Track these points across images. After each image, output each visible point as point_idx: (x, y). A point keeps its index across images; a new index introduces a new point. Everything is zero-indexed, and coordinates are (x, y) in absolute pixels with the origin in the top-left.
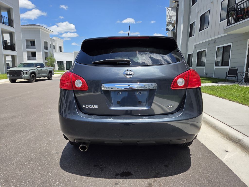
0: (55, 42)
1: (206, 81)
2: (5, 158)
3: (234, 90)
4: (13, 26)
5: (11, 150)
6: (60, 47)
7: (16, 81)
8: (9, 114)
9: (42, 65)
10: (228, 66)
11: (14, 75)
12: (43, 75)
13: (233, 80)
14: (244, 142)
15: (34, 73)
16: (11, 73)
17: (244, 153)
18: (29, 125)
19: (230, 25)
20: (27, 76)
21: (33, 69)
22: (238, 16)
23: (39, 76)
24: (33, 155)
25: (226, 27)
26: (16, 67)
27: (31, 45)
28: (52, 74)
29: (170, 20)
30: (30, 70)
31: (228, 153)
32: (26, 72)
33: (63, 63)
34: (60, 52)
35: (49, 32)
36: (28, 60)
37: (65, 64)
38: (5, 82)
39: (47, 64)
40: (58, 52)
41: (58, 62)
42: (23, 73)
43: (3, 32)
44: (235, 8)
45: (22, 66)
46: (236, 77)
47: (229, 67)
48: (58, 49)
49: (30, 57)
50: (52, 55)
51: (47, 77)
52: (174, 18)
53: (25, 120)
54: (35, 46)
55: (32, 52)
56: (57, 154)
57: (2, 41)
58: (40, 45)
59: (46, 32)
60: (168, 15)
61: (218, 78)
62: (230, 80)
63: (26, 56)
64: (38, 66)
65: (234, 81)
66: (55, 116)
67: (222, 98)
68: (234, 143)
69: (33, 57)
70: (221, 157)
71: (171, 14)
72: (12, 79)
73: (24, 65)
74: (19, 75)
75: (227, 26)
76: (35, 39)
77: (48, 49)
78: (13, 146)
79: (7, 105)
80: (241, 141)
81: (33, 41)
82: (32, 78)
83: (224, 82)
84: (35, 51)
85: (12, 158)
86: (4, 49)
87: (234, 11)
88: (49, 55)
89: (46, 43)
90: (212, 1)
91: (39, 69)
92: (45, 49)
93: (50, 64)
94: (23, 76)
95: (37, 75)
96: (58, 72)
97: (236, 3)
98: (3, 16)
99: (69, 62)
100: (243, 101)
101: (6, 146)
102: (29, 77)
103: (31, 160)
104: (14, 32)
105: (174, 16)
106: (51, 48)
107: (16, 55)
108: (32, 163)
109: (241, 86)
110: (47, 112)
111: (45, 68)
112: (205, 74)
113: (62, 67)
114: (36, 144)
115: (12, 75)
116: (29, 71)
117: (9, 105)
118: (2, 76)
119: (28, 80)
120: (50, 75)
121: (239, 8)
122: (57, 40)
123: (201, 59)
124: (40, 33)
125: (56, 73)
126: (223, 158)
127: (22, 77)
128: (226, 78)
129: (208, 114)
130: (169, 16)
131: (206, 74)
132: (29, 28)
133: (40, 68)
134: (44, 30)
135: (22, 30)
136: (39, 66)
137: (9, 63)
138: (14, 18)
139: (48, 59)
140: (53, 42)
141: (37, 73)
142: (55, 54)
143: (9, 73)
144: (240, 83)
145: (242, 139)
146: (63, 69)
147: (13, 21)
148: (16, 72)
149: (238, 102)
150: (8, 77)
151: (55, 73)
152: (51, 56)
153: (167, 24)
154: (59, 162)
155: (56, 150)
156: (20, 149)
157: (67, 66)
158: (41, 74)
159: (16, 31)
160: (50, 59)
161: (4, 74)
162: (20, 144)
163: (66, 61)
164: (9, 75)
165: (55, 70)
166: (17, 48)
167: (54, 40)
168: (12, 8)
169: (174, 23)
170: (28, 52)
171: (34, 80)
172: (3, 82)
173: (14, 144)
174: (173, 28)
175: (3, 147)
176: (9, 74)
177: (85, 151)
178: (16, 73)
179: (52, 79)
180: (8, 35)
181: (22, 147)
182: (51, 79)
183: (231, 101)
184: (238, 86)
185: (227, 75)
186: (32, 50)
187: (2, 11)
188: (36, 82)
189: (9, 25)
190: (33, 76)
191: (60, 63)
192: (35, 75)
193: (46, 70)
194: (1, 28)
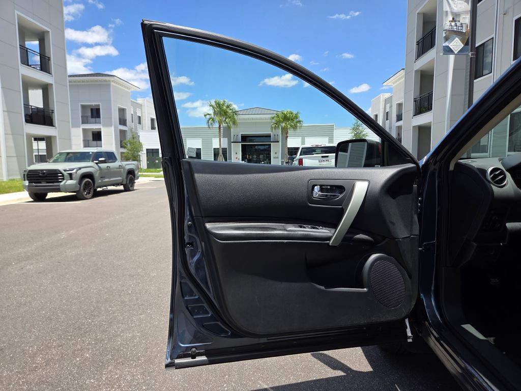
0: (141, 109)
4: (49, 70)
6: (153, 120)
7: (47, 197)
9: (110, 157)
11: (41, 183)
12: (112, 179)
15: (89, 175)
16: (33, 177)
20: (73, 184)
21: (88, 166)
23: (102, 182)
27: (92, 117)
28: (134, 177)
29: (453, 24)
30: (80, 169)
32: (71, 175)
33: (159, 152)
34: (152, 129)
35: (129, 89)
36: (85, 147)
39: (123, 155)
40: (147, 129)
41: (147, 149)
42: (63, 175)
43: (28, 85)
45: (64, 160)
48: (147, 125)
49: (88, 141)
50: (135, 136)
51: (121, 185)
52: (466, 20)
54: (100, 117)
55: (93, 132)
57: (24, 104)
58: (110, 115)
59: (123, 88)
60: (447, 12)
63: (81, 139)
64: (100, 159)
69: (95, 142)
71: (456, 9)
72: (35, 192)
73: (68, 157)
74: (53, 182)
76: (100, 104)
77: (127, 125)
81: (97, 109)
82: (84, 190)
84: (100, 128)
86: (27, 121)
88: (129, 136)
89: (122, 111)
91: (103, 165)
92: (120, 123)
93: (130, 156)
94: (62, 183)
95: (98, 181)
96: (147, 172)
98: (27, 49)
102: (76, 187)
104: (52, 84)
105: (466, 12)
106: (132, 122)
107: (55, 137)
111: (117, 164)
113: (157, 161)
115: (35, 183)
116: (76, 172)
119: (75, 194)
120: (129, 181)
122: (146, 105)
124: (110, 92)
125: (144, 173)
127: (59, 186)
130: (452, 13)
132: (87, 81)
133: (106, 162)
134: (117, 83)
135: (69, 85)
136: (103, 159)
138: (52, 52)
139: (127, 145)
140: (137, 109)
141: (97, 175)
142: (141, 134)
143: (28, 177)
146: (158, 166)
147: (49, 59)
148: (45, 175)
150: (24, 187)
151: (141, 175)
152: (133, 138)
153: (444, 35)
158: (106, 178)
159: (55, 82)
160: (130, 143)
164: (27, 183)
165: (141, 169)
166: (58, 120)
167: (140, 106)
168: (48, 32)
169: (464, 31)
170: (84, 130)
171: (89, 193)
172: (13, 200)
174: (463, 46)
176: (28, 180)
179: (134, 190)
182: (131, 188)
186: (94, 127)
187: (26, 40)
188: (95, 199)
189: (42, 69)
190: (87, 184)
191: (153, 153)
192: (94, 181)
193: (120, 168)
194: (22, 75)
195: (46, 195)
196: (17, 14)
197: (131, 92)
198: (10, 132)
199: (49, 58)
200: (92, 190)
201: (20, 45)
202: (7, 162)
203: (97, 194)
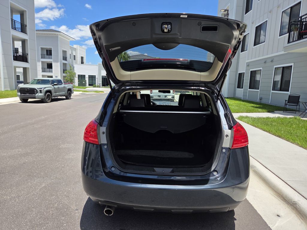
0: (76, 51)
1: (260, 110)
2: (17, 214)
3: (295, 124)
4: (26, 32)
5: (24, 203)
6: (82, 58)
7: (28, 101)
8: (20, 150)
9: (59, 82)
10: (288, 91)
11: (26, 94)
12: (60, 93)
13: (294, 109)
14: (300, 205)
15: (49, 91)
16: (22, 91)
17: (300, 219)
18: (44, 166)
19: (291, 42)
20: (42, 95)
21: (49, 87)
22: (301, 32)
24: (49, 212)
25: (286, 44)
26: (28, 83)
27: (47, 55)
28: (71, 92)
30: (45, 88)
31: (279, 219)
32: (41, 91)
33: (85, 77)
34: (81, 63)
35: (69, 39)
36: (43, 72)
37: (87, 79)
38: (14, 101)
39: (65, 79)
40: (79, 63)
41: (78, 75)
42: (37, 91)
43: (14, 39)
44: (298, 21)
45: (36, 83)
46: (298, 106)
47: (289, 93)
48: (79, 60)
49: (45, 68)
50: (71, 69)
51: (65, 96)
53: (40, 159)
54: (52, 55)
55: (47, 63)
56: (76, 211)
57: (13, 51)
58: (57, 54)
59: (65, 39)
61: (275, 105)
62: (290, 109)
63: (41, 67)
64: (54, 83)
65: (295, 111)
66: (75, 154)
67: (278, 136)
68: (288, 204)
69: (49, 69)
70: (272, 224)
72: (23, 98)
73: (38, 82)
74: (32, 94)
75: (288, 44)
76: (52, 47)
77: (67, 60)
78: (25, 197)
79: (17, 136)
80: (296, 203)
81: (50, 50)
82: (47, 98)
83: (282, 112)
84: (52, 62)
85: (25, 214)
86: (14, 60)
87: (297, 25)
88: (68, 68)
89: (64, 52)
90: (271, 10)
91: (56, 86)
92: (63, 59)
94: (37, 95)
95: (54, 94)
96: (79, 88)
97: (300, 16)
98: (15, 20)
99: (92, 76)
100: (304, 143)
101: (19, 197)
102: (43, 96)
103: (48, 219)
104: (27, 40)
106: (70, 59)
107: (29, 68)
108: (48, 223)
109: (303, 119)
110: (65, 148)
111: (63, 86)
112: (259, 98)
113: (84, 82)
114: (52, 195)
115: (23, 94)
116: (43, 90)
117: (20, 137)
118: (11, 93)
120: (68, 94)
121: (304, 22)
122: (78, 49)
123: (255, 77)
124: (58, 41)
126: (273, 226)
127: (35, 96)
128: (285, 107)
129: (259, 161)
131: (261, 99)
132: (45, 34)
134: (63, 37)
135: (36, 36)
136: (56, 83)
137: (19, 75)
138: (28, 22)
139: (67, 73)
140: (73, 51)
141: (53, 91)
142: (75, 66)
143: (20, 91)
144: (302, 115)
145: (298, 201)
146: (84, 85)
149: (298, 144)
151: (75, 90)
154: (79, 223)
155: (76, 206)
156: (34, 202)
157: (90, 81)
159: (29, 38)
160: (69, 73)
161: (13, 90)
162: (34, 194)
163: (89, 75)
164: (19, 94)
165: (75, 86)
166: (30, 59)
167: (75, 49)
168: (26, 11)
170: (43, 62)
171: (49, 100)
172: (12, 102)
173: (27, 195)
175: (14, 197)
177: (110, 215)
178: (27, 91)
179: (71, 99)
180: (20, 42)
181: (36, 200)
182: (69, 98)
183: (289, 142)
184: (300, 119)
185: (287, 103)
186: (48, 60)
187: (13, 14)
188: (52, 103)
189: (22, 32)
190: (48, 95)
191: (82, 77)
192: (51, 94)
193: (64, 88)
194: (12, 35)
195: (28, 100)
196: (10, 2)
197: (70, 41)
198: (5, 66)
199: (26, 25)
200: (51, 98)
201: (11, 19)
202: (4, 81)
203: (53, 100)
